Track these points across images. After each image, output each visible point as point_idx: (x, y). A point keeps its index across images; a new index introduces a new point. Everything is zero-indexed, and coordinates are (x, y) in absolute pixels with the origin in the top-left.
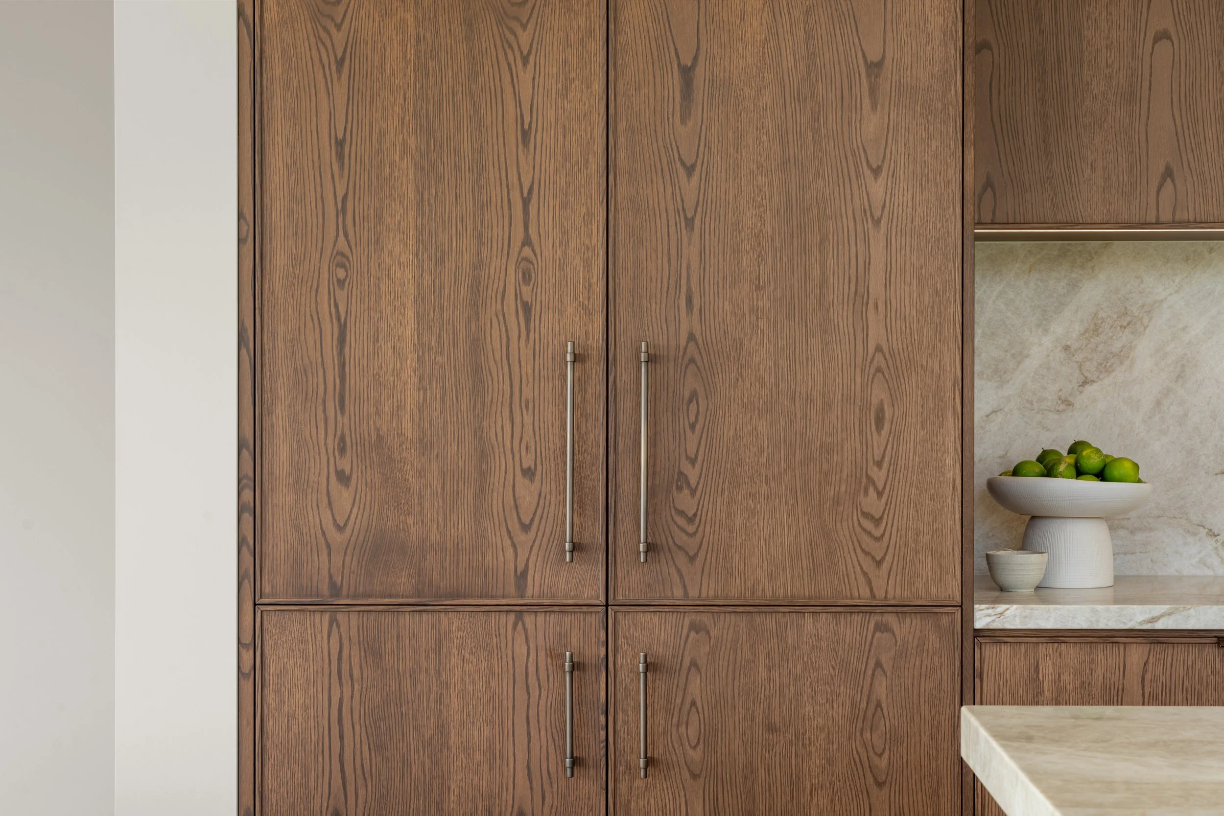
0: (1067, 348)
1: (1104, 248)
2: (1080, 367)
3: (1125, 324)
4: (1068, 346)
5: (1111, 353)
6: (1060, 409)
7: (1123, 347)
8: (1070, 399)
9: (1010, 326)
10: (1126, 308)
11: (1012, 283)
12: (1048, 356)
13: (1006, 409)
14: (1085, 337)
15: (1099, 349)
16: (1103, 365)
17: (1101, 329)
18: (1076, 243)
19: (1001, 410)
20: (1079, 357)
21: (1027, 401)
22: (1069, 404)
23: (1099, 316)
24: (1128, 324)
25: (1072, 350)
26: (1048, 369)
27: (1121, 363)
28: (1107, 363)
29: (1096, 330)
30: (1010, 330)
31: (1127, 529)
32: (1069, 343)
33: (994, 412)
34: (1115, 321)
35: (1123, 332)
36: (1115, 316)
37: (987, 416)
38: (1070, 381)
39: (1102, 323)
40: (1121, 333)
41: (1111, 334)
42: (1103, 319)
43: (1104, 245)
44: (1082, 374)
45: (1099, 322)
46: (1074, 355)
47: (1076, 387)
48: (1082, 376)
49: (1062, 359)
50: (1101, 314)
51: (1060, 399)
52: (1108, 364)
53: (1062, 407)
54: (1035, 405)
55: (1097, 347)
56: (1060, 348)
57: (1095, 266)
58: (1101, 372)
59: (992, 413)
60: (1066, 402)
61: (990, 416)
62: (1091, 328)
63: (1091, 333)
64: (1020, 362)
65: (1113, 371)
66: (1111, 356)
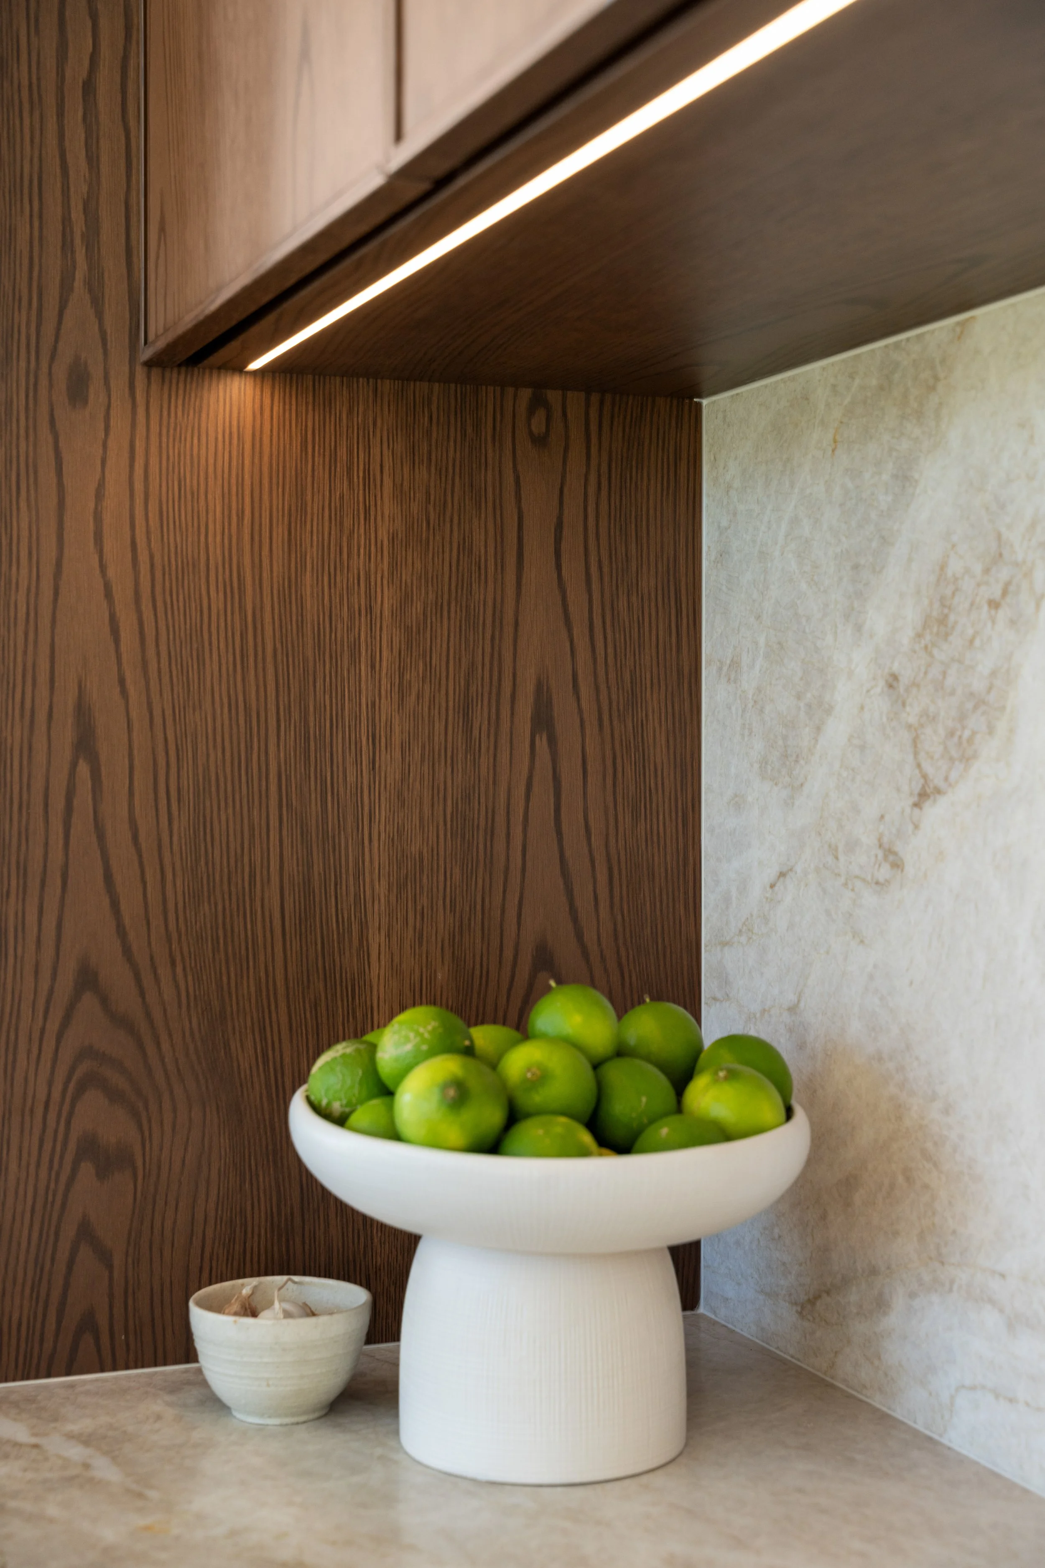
0: (892, 681)
1: (959, 338)
2: (915, 741)
3: (996, 591)
4: (895, 677)
5: (972, 694)
6: (881, 880)
7: (994, 674)
8: (898, 847)
9: (804, 620)
10: (999, 536)
11: (808, 491)
12: (862, 708)
13: (799, 869)
14: (923, 642)
15: (950, 681)
16: (956, 739)
17: (952, 618)
18: (908, 340)
19: (791, 870)
20: (911, 715)
21: (830, 846)
22: (897, 865)
23: (949, 573)
24: (1005, 593)
25: (902, 690)
26: (862, 748)
27: (991, 730)
28: (964, 728)
29: (942, 621)
30: (804, 632)
31: (1001, 1311)
32: (896, 667)
33: (782, 875)
34: (979, 585)
35: (994, 622)
36: (978, 568)
37: (772, 886)
38: (898, 790)
39: (954, 594)
40: (989, 624)
41: (970, 632)
42: (956, 579)
43: (958, 329)
44: (919, 766)
45: (948, 592)
46: (904, 704)
47: (908, 810)
48: (917, 771)
49: (885, 719)
50: (955, 566)
51: (880, 846)
52: (967, 733)
53: (884, 872)
54: (842, 858)
55: (944, 674)
56: (881, 683)
57: (941, 404)
58: (952, 759)
59: (779, 877)
60: (891, 858)
61: (776, 888)
62: (935, 614)
63: (935, 630)
64: (818, 729)
65: (975, 756)
66: (969, 705)
